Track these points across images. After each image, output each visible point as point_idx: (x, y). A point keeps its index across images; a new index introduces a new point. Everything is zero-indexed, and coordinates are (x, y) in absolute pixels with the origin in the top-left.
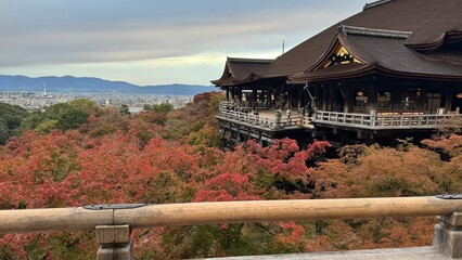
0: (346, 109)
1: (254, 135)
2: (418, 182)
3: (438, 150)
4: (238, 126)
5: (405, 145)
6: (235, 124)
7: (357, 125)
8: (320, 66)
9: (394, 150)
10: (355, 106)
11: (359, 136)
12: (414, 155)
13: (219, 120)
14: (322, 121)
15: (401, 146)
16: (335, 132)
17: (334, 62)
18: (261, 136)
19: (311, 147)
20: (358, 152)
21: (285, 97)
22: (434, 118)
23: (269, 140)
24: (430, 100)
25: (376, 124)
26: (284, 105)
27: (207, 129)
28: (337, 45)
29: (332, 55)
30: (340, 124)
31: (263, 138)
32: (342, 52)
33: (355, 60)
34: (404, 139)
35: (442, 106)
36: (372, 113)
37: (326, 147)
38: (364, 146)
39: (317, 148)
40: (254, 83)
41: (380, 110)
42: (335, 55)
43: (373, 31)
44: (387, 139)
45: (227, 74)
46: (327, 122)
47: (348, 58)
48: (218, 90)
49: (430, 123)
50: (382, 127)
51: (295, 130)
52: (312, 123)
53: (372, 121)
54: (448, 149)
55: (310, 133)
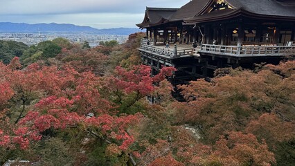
0: (222, 43)
1: (161, 62)
4: (152, 55)
5: (260, 68)
6: (150, 54)
7: (228, 54)
8: (205, 12)
11: (229, 61)
13: (140, 51)
14: (205, 51)
15: (257, 69)
16: (213, 59)
17: (214, 8)
18: (165, 62)
20: (226, 73)
21: (186, 35)
22: (284, 48)
23: (170, 64)
24: (283, 36)
25: (241, 53)
27: (133, 58)
29: (213, 3)
30: (217, 53)
31: (167, 64)
32: (220, 1)
33: (229, 7)
34: (259, 63)
35: (292, 40)
36: (239, 45)
38: (231, 68)
40: (166, 26)
41: (245, 40)
42: (215, 3)
44: (248, 63)
45: (146, 19)
46: (208, 52)
47: (224, 6)
48: (140, 30)
49: (281, 52)
50: (245, 55)
51: (187, 57)
52: (198, 53)
53: (238, 51)
54: (283, 71)
55: (197, 60)
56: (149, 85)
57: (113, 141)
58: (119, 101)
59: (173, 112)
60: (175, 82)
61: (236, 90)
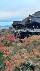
0: (31, 29)
4: (15, 32)
11: (32, 33)
13: (12, 31)
16: (29, 33)
18: (18, 33)
25: (35, 31)
29: (28, 20)
30: (30, 31)
32: (30, 19)
33: (32, 21)
34: (39, 33)
40: (18, 25)
43: (35, 16)
46: (28, 31)
48: (12, 26)
51: (23, 32)
52: (26, 31)
55: (25, 33)
56: (14, 39)
57: (5, 54)
58: (6, 43)
59: (20, 45)
60: (20, 38)
61: (34, 40)
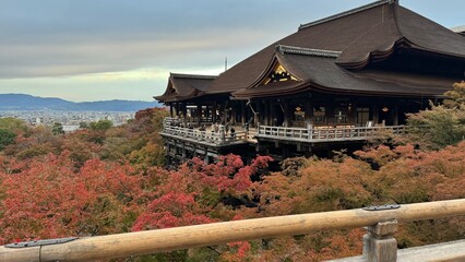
1: (200, 152)
2: (353, 192)
3: (369, 160)
4: (184, 142)
5: (340, 157)
6: (180, 140)
7: (296, 139)
8: (261, 83)
9: (330, 161)
10: (293, 120)
11: (299, 149)
12: (349, 165)
13: (164, 137)
14: (265, 136)
15: (336, 158)
16: (277, 145)
17: (273, 79)
18: (207, 152)
19: (254, 162)
20: (299, 165)
21: (230, 113)
22: (364, 130)
23: (215, 156)
24: (360, 114)
25: (314, 137)
26: (228, 120)
27: (150, 147)
28: (275, 64)
29: (271, 73)
30: (281, 138)
31: (209, 154)
32: (281, 70)
33: (293, 78)
34: (339, 150)
35: (370, 119)
36: (310, 127)
37: (269, 162)
38: (303, 158)
39: (260, 163)
40: (199, 99)
41: (316, 124)
42: (273, 73)
43: (307, 51)
44: (324, 151)
45: (170, 90)
46: (269, 136)
47: (286, 76)
48: (161, 105)
49: (361, 135)
50: (319, 140)
51: (240, 144)
52: (256, 137)
53: (310, 134)
54: (377, 159)
55: (254, 148)
